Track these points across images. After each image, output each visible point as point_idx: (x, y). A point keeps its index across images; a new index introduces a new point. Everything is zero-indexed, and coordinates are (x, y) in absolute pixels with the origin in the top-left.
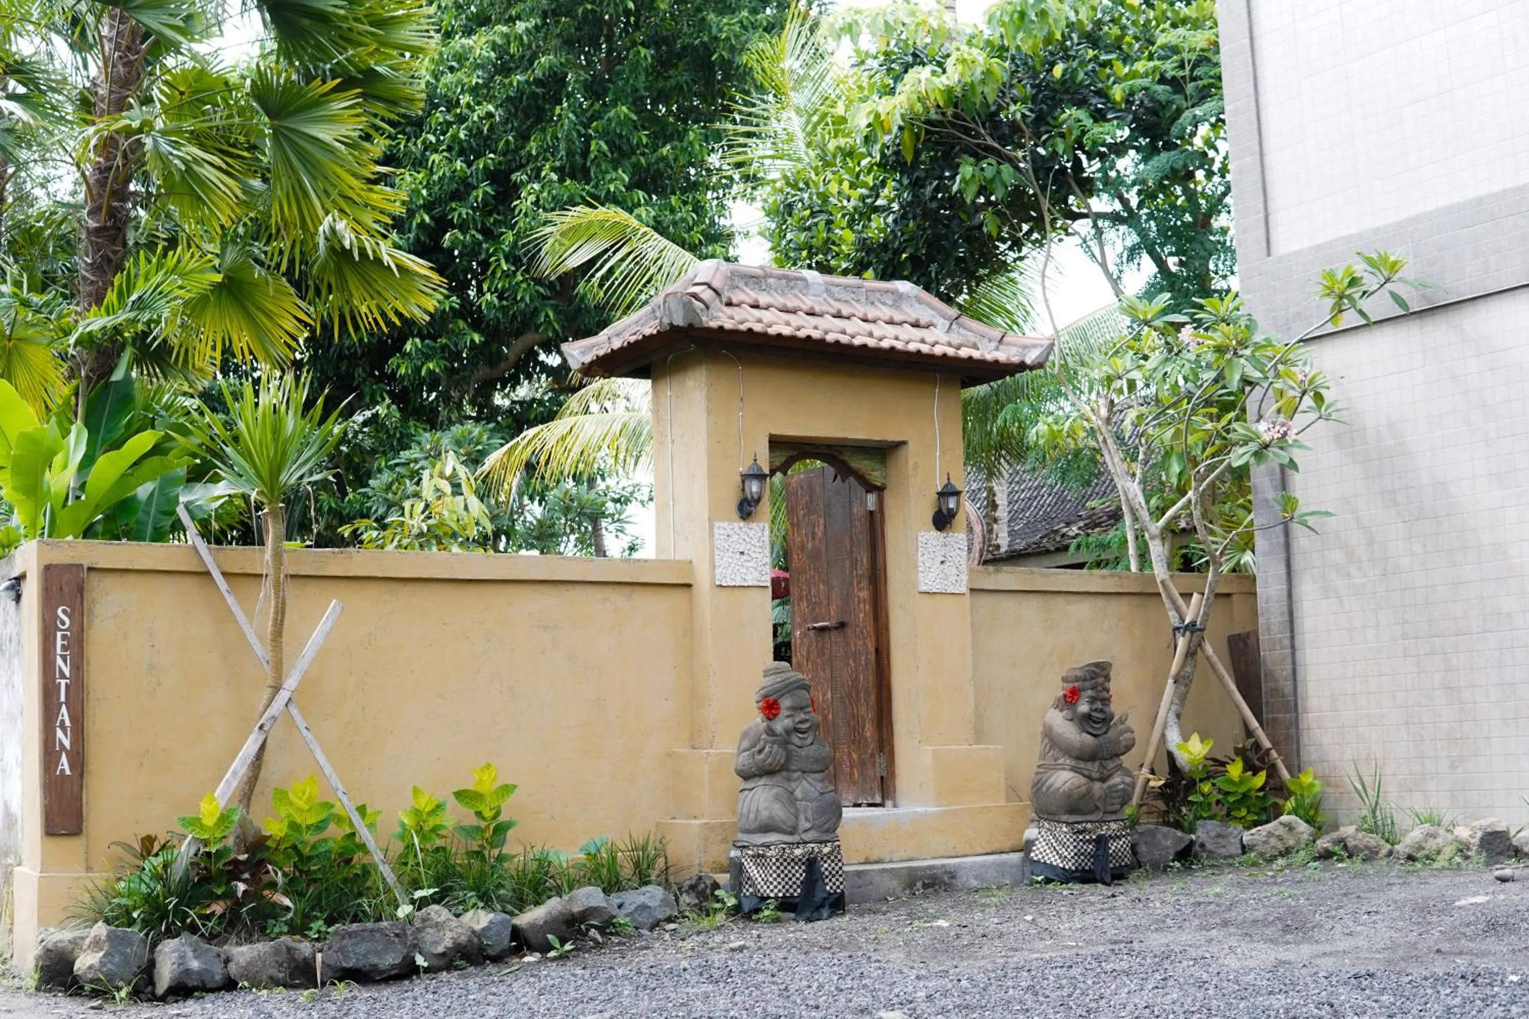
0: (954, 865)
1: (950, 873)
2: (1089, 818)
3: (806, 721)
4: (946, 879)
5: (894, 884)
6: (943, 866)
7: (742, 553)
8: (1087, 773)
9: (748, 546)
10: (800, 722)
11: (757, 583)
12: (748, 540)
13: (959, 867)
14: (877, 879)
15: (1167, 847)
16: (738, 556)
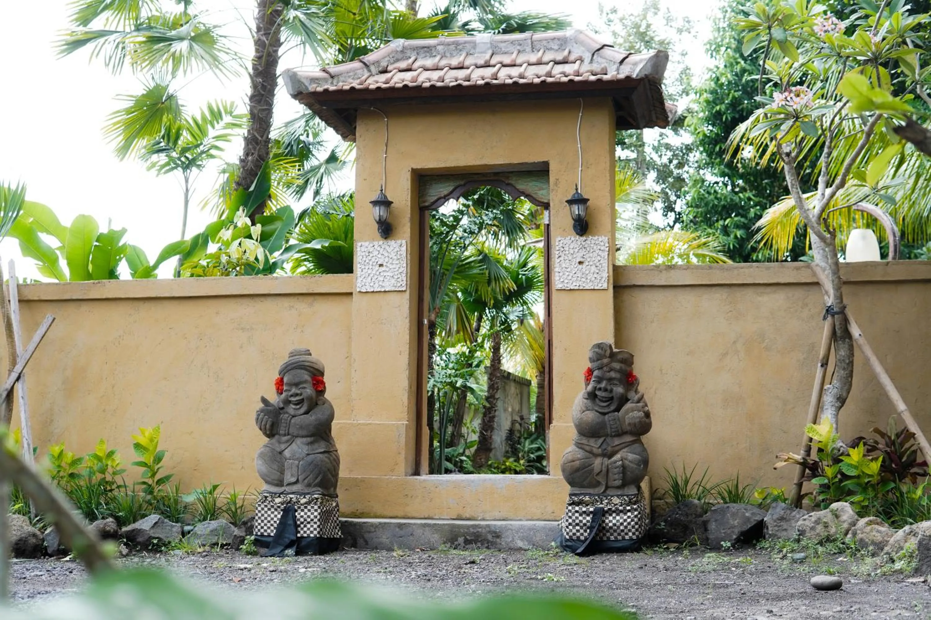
0: (501, 527)
1: (495, 532)
2: (591, 491)
3: (297, 395)
4: (490, 537)
5: (435, 538)
6: (488, 526)
7: (381, 265)
8: (588, 448)
9: (387, 259)
10: (292, 396)
11: (393, 289)
12: (386, 254)
13: (506, 528)
14: (419, 532)
15: (733, 527)
16: (377, 267)
